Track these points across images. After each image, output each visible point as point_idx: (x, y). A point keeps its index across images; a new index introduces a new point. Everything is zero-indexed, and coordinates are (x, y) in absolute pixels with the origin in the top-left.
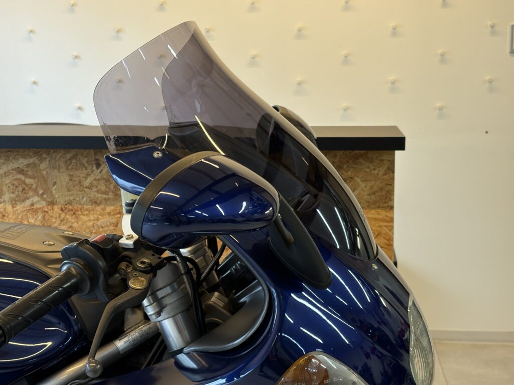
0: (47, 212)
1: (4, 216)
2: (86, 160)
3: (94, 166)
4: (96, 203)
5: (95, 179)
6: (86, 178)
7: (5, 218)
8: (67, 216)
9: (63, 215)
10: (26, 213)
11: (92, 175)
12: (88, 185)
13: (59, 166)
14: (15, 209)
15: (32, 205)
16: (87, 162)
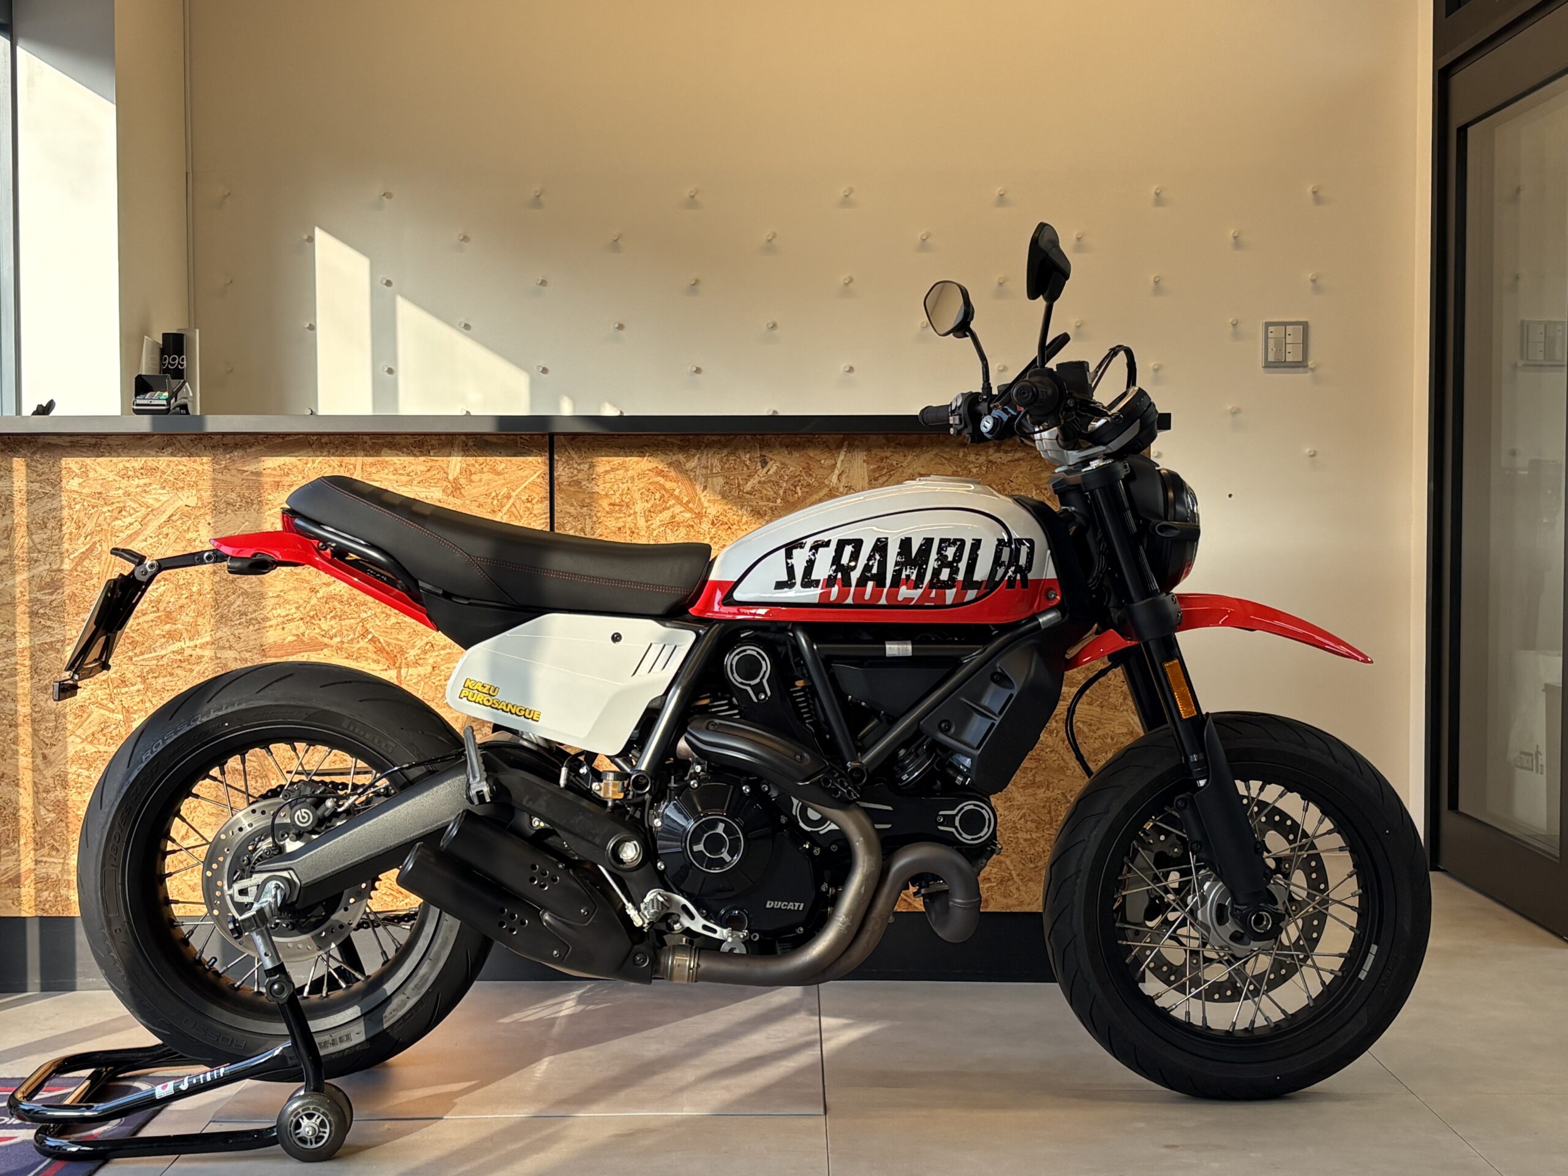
0: (692, 526)
1: (633, 532)
2: (748, 456)
3: (759, 464)
4: (759, 513)
5: (759, 482)
6: (747, 481)
7: (635, 535)
8: (719, 532)
9: (713, 531)
10: (663, 528)
11: (756, 476)
12: (749, 489)
13: (712, 465)
14: (649, 523)
15: (673, 517)
16: (750, 459)
